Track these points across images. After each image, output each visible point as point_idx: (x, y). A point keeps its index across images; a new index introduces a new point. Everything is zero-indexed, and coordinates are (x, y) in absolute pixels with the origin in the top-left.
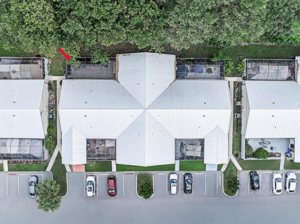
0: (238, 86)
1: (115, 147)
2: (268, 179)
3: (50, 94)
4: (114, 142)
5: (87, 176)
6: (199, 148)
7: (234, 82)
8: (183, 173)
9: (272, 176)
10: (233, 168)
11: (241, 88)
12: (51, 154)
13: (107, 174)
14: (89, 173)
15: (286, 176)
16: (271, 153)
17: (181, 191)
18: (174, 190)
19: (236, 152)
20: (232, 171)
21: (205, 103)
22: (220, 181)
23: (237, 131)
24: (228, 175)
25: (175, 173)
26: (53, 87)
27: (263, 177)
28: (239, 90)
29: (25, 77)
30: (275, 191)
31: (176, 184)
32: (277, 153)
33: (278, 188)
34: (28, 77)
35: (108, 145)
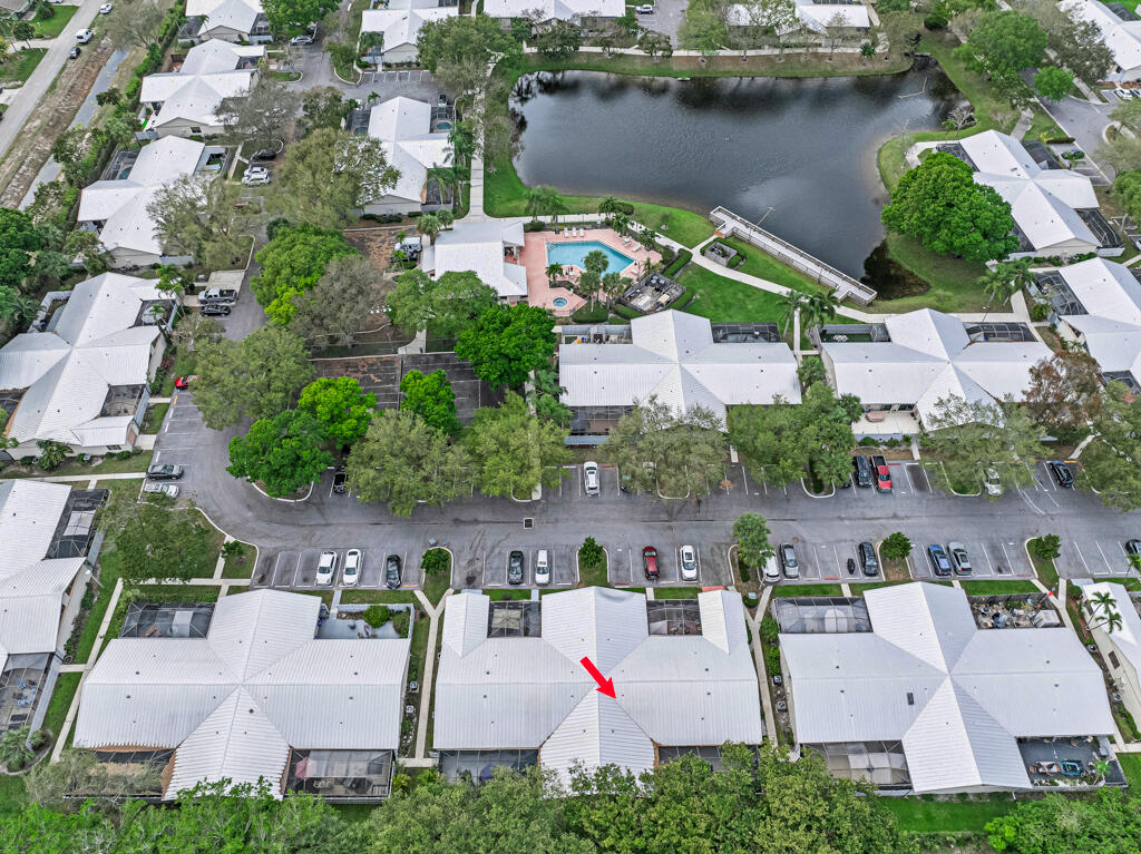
0: (407, 749)
1: (649, 622)
2: (368, 574)
3: (788, 723)
4: (652, 630)
5: (697, 579)
6: (497, 622)
7: (413, 756)
8: (524, 586)
9: (360, 580)
10: (431, 594)
11: (401, 743)
12: (768, 614)
13: (663, 583)
14: (693, 585)
15: (333, 578)
16: (356, 619)
17: (529, 555)
18: (543, 557)
19: (423, 621)
20: (434, 589)
21: (485, 697)
22: (457, 572)
23: (418, 659)
24: (442, 583)
25: (539, 585)
26: (783, 738)
27: (375, 579)
28: (406, 740)
29: (836, 747)
30: (359, 554)
31: (539, 565)
32: (344, 618)
33: (355, 557)
34: (831, 747)
35: (661, 625)
